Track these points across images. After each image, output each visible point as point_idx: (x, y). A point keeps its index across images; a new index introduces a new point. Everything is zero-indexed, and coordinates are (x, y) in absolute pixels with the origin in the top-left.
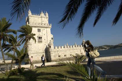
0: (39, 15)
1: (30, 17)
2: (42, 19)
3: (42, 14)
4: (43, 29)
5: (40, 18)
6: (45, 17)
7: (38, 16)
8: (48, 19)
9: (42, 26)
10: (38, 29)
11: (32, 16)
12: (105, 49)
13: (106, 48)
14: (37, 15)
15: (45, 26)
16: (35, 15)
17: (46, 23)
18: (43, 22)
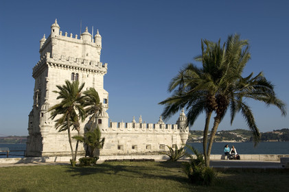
0: (79, 38)
1: (54, 41)
2: (84, 50)
3: (88, 37)
4: (85, 74)
5: (80, 46)
6: (93, 44)
7: (76, 40)
8: (99, 50)
9: (83, 66)
10: (73, 73)
11: (61, 37)
12: (237, 139)
13: (240, 139)
14: (74, 37)
15: (92, 68)
16: (69, 36)
17: (94, 59)
18: (86, 58)
